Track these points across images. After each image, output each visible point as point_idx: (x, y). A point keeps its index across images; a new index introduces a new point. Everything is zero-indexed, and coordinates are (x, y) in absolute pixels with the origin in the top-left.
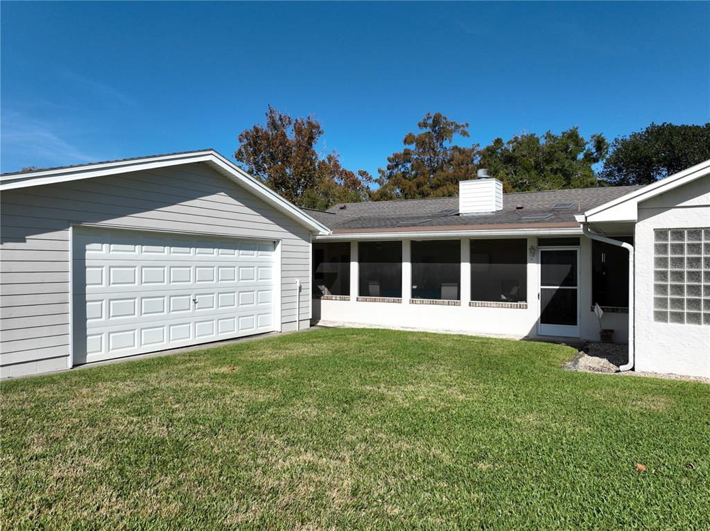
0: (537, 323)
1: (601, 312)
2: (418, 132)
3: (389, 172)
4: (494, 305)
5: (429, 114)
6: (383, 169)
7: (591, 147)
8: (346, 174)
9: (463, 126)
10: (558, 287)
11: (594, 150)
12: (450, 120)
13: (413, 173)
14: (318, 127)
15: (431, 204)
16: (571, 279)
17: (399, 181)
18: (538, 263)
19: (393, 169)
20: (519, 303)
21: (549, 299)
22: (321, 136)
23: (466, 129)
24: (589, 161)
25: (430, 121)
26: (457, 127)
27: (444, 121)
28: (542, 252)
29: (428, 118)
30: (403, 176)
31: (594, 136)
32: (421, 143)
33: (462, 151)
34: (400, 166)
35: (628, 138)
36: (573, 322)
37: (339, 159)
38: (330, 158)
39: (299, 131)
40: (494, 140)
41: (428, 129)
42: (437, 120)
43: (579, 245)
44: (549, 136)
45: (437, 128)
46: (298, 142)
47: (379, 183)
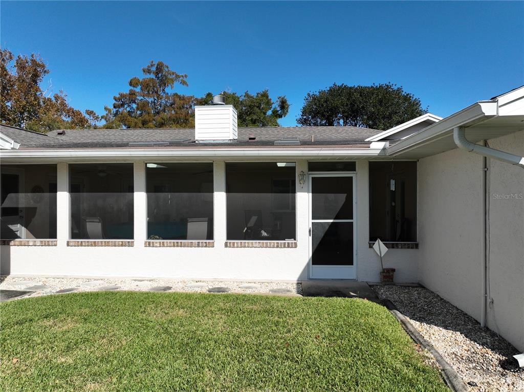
0: (308, 264)
1: (384, 249)
2: (142, 77)
3: (115, 110)
4: (257, 245)
5: (152, 62)
6: (109, 107)
7: (277, 106)
8: (73, 112)
9: (182, 76)
10: (331, 221)
11: (278, 109)
12: (172, 69)
13: (139, 112)
14: (43, 66)
15: (160, 133)
16: (347, 211)
17: (125, 118)
18: (308, 192)
19: (119, 108)
20: (287, 241)
21: (321, 235)
22: (46, 75)
23: (185, 79)
24: (276, 116)
25: (154, 69)
26: (178, 76)
27: (166, 69)
28: (313, 178)
29: (152, 66)
30: (129, 114)
31: (280, 98)
32: (146, 86)
33: (182, 98)
34: (126, 106)
35: (318, 94)
36: (349, 261)
37: (66, 98)
38: (57, 98)
39: (21, 66)
40: (206, 94)
41: (153, 76)
42: (160, 68)
43: (355, 170)
44: (247, 95)
45: (160, 75)
46: (20, 77)
47: (106, 119)
